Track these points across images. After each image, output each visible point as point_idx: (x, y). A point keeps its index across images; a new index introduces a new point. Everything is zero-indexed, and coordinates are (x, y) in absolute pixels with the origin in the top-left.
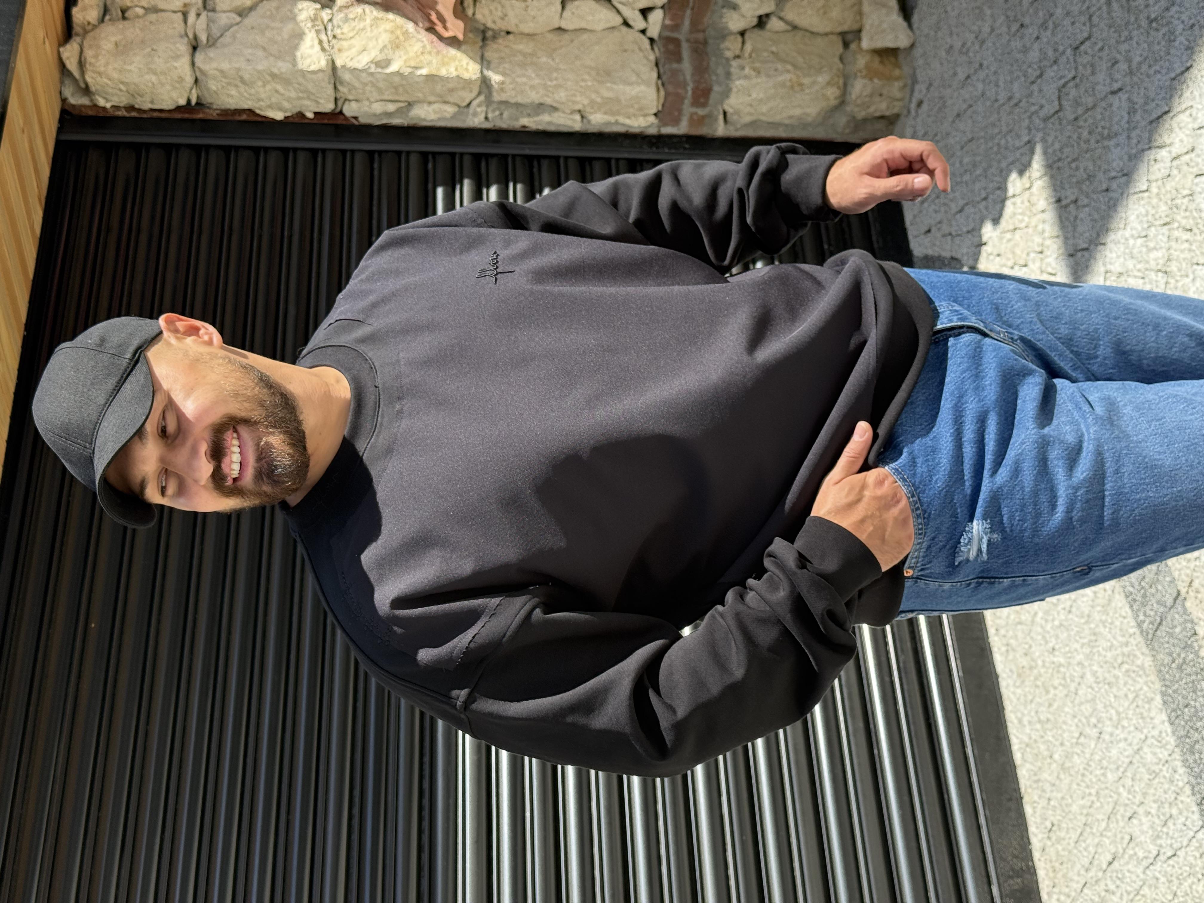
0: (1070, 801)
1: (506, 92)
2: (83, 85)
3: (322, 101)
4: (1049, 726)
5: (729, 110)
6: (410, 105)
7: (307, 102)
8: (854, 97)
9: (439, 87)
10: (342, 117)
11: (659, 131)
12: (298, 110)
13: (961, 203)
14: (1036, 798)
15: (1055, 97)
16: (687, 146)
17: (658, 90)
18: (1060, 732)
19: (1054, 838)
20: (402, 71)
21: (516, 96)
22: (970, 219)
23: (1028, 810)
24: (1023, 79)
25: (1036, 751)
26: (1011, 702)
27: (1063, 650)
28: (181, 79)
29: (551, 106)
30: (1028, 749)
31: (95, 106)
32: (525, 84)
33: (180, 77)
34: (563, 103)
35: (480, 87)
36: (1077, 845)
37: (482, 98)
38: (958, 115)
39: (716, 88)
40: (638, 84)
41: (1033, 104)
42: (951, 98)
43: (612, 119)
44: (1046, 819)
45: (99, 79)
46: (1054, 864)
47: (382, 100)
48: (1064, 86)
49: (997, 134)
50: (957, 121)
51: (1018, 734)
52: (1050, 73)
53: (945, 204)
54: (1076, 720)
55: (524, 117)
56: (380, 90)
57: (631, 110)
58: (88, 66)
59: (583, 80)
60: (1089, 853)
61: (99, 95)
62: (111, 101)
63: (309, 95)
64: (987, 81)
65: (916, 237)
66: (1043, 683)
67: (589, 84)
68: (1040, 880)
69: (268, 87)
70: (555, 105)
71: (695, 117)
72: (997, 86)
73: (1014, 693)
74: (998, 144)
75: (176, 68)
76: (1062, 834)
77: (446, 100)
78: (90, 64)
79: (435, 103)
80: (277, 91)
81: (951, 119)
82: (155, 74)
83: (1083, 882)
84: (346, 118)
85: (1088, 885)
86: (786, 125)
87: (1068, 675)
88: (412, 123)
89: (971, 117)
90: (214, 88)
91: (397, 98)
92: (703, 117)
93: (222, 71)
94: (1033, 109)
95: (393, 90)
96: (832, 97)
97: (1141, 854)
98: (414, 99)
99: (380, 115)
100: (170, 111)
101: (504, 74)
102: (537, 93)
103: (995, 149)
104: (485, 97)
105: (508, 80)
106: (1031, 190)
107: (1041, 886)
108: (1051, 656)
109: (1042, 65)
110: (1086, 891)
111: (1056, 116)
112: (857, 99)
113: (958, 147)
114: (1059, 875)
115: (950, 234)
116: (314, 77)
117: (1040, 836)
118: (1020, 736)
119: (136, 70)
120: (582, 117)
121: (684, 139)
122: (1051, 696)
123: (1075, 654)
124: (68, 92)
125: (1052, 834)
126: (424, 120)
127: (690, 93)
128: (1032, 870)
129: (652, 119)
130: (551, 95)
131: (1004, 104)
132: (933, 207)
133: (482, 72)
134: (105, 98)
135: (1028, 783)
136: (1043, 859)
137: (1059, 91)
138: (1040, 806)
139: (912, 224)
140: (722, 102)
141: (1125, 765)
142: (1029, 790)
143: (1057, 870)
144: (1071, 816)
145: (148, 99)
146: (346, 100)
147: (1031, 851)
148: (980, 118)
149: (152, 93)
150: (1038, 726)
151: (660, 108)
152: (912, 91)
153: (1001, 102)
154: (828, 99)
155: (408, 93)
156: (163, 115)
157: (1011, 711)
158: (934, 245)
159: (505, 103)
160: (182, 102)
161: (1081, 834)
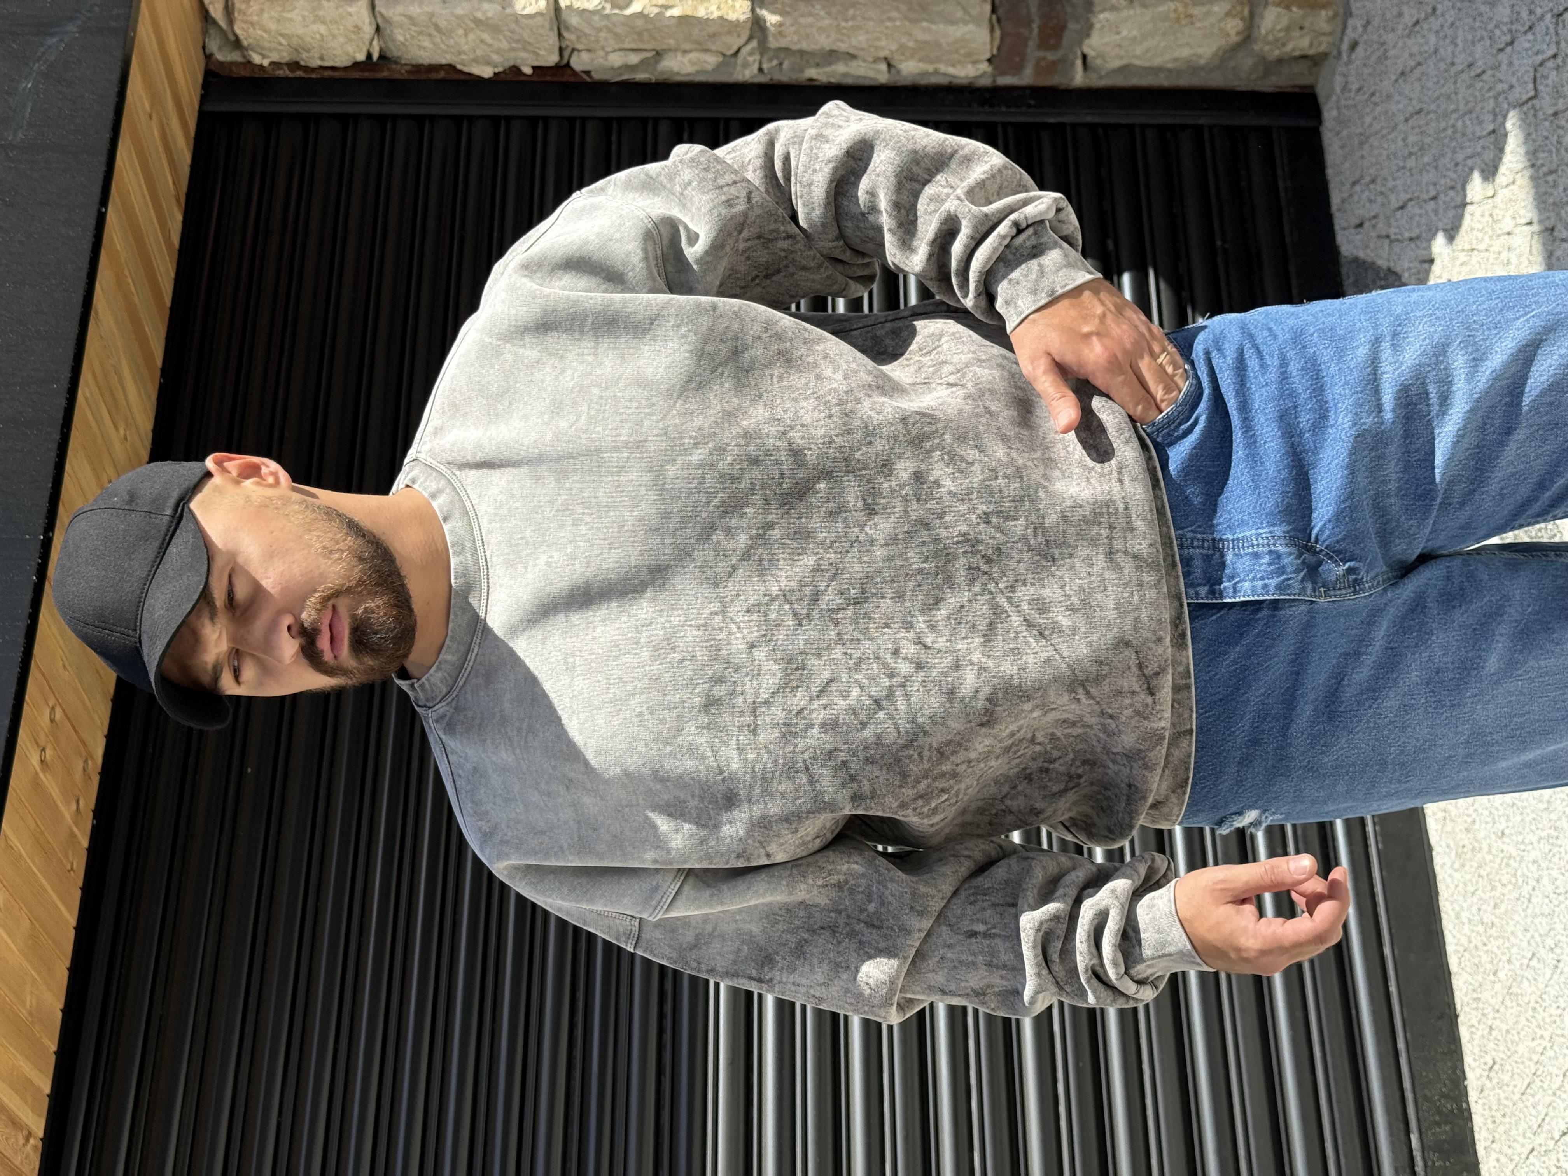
0: (1516, 1038)
1: (785, 37)
2: (232, 38)
3: (542, 53)
4: (1493, 932)
5: (1091, 53)
6: (659, 55)
7: (523, 54)
8: (1263, 31)
9: (696, 31)
10: (569, 72)
11: (994, 81)
12: (512, 63)
13: (1404, 197)
14: (1474, 1022)
15: (1529, 78)
16: (1032, 102)
17: (992, 30)
18: (1507, 944)
19: (1495, 1081)
20: (646, 12)
21: (799, 41)
22: (1415, 223)
23: (1464, 1033)
24: (1488, 42)
25: (1476, 961)
26: (1448, 887)
27: (1514, 838)
28: (358, 29)
29: (848, 53)
30: (1466, 954)
31: (249, 63)
32: (811, 26)
33: (356, 26)
34: (862, 49)
35: (751, 29)
36: (1524, 1098)
37: (754, 44)
38: (1403, 73)
39: (1072, 26)
40: (965, 22)
41: (1501, 81)
42: (1394, 47)
43: (930, 68)
44: (1486, 1053)
45: (251, 30)
46: (1494, 1113)
47: (620, 50)
48: (1541, 65)
49: (1452, 112)
50: (1400, 81)
51: (1454, 932)
52: (1523, 42)
53: (1382, 193)
54: (1529, 935)
55: (811, 67)
56: (617, 37)
57: (956, 56)
58: (236, 14)
59: (890, 19)
60: (1539, 1112)
61: (252, 50)
62: (269, 57)
63: (525, 45)
64: (1442, 34)
65: (1344, 229)
66: (1488, 875)
67: (898, 23)
68: (1476, 1129)
69: (471, 37)
70: (852, 51)
71: (1043, 64)
72: (1454, 43)
73: (1450, 876)
74: (1454, 126)
75: (350, 14)
76: (1506, 1078)
77: (705, 47)
78: (240, 11)
79: (691, 51)
80: (482, 41)
81: (1393, 78)
82: (324, 23)
83: (1530, 1147)
84: (575, 73)
85: (1535, 1153)
86: (1170, 71)
87: (1519, 873)
88: (662, 77)
89: (1420, 79)
90: (401, 38)
91: (641, 46)
92: (1054, 63)
93: (410, 18)
94: (1500, 87)
95: (636, 37)
96: (1233, 33)
98: (665, 47)
99: (619, 68)
100: (345, 69)
101: (782, 13)
102: (828, 37)
103: (1449, 132)
104: (758, 42)
105: (789, 21)
106: (1495, 199)
107: (1477, 1136)
108: (1499, 841)
109: (1514, 27)
110: (1532, 1159)
111: (1530, 103)
112: (1267, 34)
113: (1402, 118)
114: (1501, 1129)
115: (1388, 236)
116: (531, 22)
117: (1478, 1072)
118: (1458, 935)
119: (299, 18)
120: (889, 65)
121: (1028, 92)
122: (1498, 894)
123: (1530, 847)
124: (213, 46)
125: (1493, 1074)
126: (678, 74)
127: (1036, 31)
128: (1466, 1114)
129: (984, 67)
130: (846, 39)
131: (1462, 71)
132: (1367, 193)
133: (753, 10)
134: (261, 54)
135: (1466, 999)
136: (1480, 1102)
137: (1535, 70)
138: (1479, 1033)
139: (1339, 210)
140: (1080, 44)
142: (1466, 1009)
143: (1498, 1122)
144: (1516, 1057)
145: (317, 55)
146: (573, 50)
147: (1466, 1087)
148: (1430, 84)
149: (321, 47)
150: (1481, 929)
151: (995, 52)
152: (1345, 27)
153: (1460, 68)
154: (1228, 35)
155: (656, 40)
156: (337, 74)
157: (1447, 900)
158: (1367, 247)
159: (786, 50)
160: (361, 57)
161: (1529, 1085)
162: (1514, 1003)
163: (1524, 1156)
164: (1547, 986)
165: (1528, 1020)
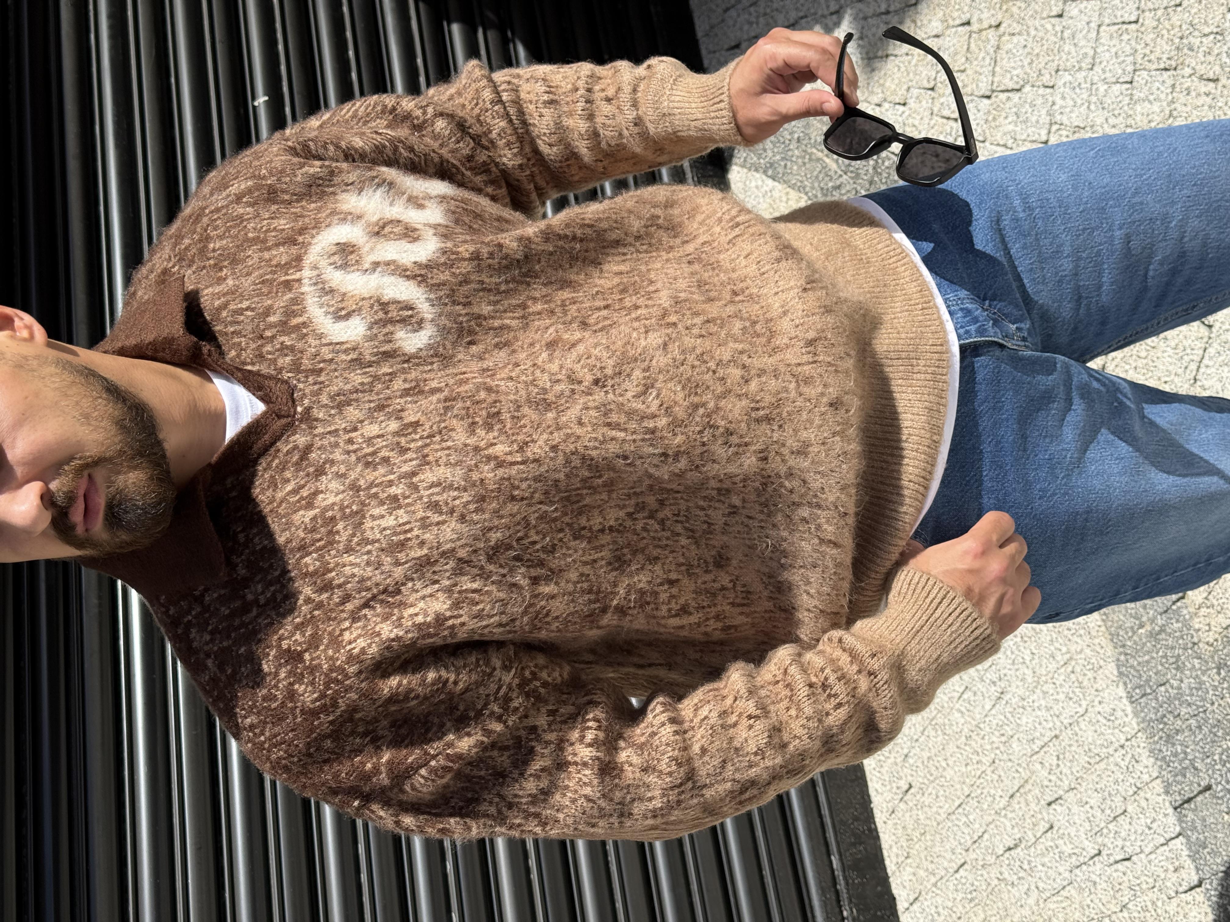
0: (944, 764)
19: (911, 804)
36: (953, 817)
44: (900, 778)
46: (909, 831)
53: (765, 14)
60: (974, 830)
68: (885, 846)
76: (927, 800)
83: (960, 863)
85: (967, 867)
97: (1068, 849)
107: (886, 853)
110: (963, 872)
114: (919, 847)
117: (888, 796)
125: (908, 797)
128: (874, 835)
132: (746, 16)
136: (890, 822)
138: (890, 761)
141: (1046, 739)
143: (915, 840)
144: (942, 781)
161: (959, 806)
162: (939, 732)
163: (951, 871)
164: (986, 716)
165: (958, 747)
